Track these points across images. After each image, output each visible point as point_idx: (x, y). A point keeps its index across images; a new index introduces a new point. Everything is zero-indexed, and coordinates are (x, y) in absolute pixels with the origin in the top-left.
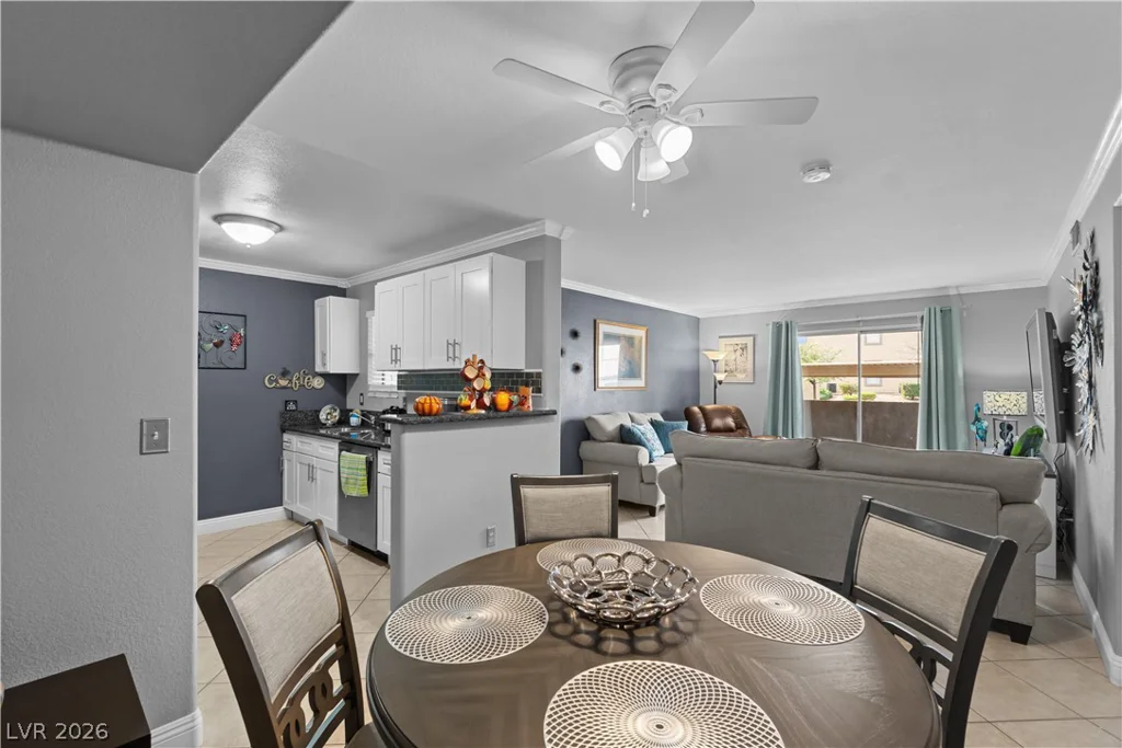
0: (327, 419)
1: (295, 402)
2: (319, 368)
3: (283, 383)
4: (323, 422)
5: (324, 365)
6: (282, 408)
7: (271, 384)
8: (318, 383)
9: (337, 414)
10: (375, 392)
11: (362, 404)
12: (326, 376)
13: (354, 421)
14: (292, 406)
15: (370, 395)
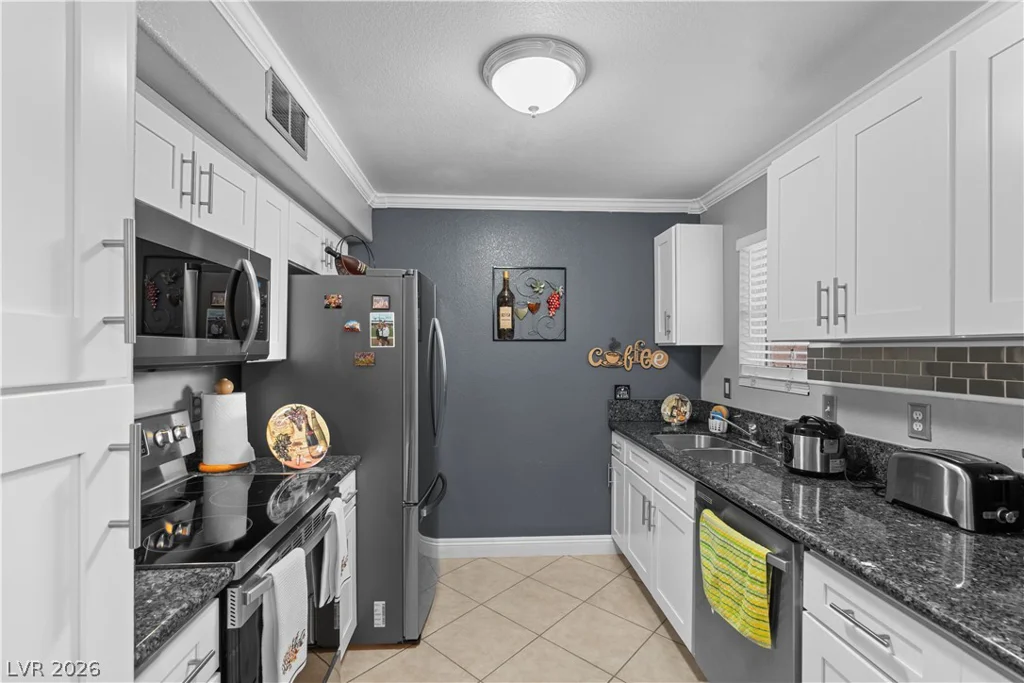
0: (672, 416)
1: (628, 388)
2: (660, 338)
3: (612, 359)
4: (667, 420)
5: (668, 332)
6: (609, 395)
7: (595, 361)
8: (659, 360)
9: (687, 409)
10: (754, 379)
11: (727, 396)
12: (670, 350)
13: (717, 425)
14: (623, 394)
15: (742, 382)
